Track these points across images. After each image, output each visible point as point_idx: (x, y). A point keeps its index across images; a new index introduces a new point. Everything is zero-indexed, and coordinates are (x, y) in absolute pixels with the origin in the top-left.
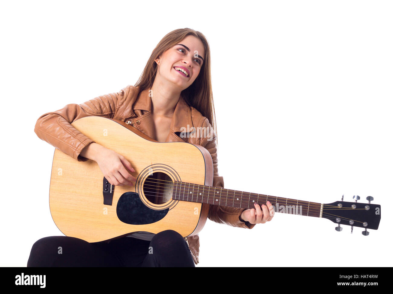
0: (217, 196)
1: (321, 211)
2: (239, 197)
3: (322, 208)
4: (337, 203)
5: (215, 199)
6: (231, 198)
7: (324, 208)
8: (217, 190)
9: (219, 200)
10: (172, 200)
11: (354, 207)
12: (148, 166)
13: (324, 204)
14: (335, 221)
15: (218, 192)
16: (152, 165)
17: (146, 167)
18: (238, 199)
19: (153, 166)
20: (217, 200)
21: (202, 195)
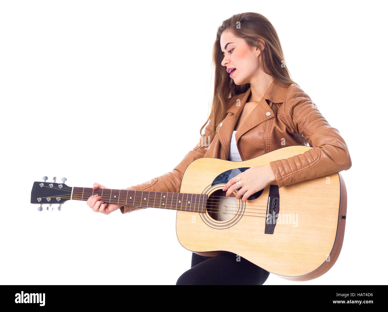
0: (164, 200)
1: (72, 193)
2: (143, 201)
3: (72, 195)
4: (62, 201)
5: (166, 198)
6: (151, 199)
7: (70, 195)
8: (164, 206)
9: (163, 197)
10: (208, 194)
11: (49, 199)
12: (232, 227)
13: (70, 199)
14: (64, 185)
15: (163, 204)
16: (229, 228)
17: (235, 225)
18: (145, 199)
19: (227, 227)
20: (164, 197)
21: (178, 201)
